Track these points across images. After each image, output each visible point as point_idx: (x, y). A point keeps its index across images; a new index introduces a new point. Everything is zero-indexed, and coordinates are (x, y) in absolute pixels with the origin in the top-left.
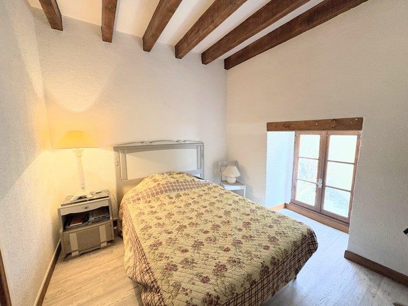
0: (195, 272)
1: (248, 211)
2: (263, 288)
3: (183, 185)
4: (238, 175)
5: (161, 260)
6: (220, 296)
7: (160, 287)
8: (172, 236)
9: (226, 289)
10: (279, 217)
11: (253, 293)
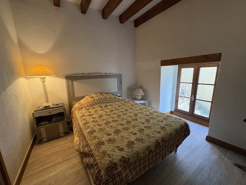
0: (115, 146)
1: (148, 113)
2: (156, 154)
3: (109, 100)
4: (143, 94)
5: (95, 140)
6: (130, 158)
7: (94, 153)
8: (102, 127)
9: (134, 154)
10: (168, 116)
11: (150, 157)
